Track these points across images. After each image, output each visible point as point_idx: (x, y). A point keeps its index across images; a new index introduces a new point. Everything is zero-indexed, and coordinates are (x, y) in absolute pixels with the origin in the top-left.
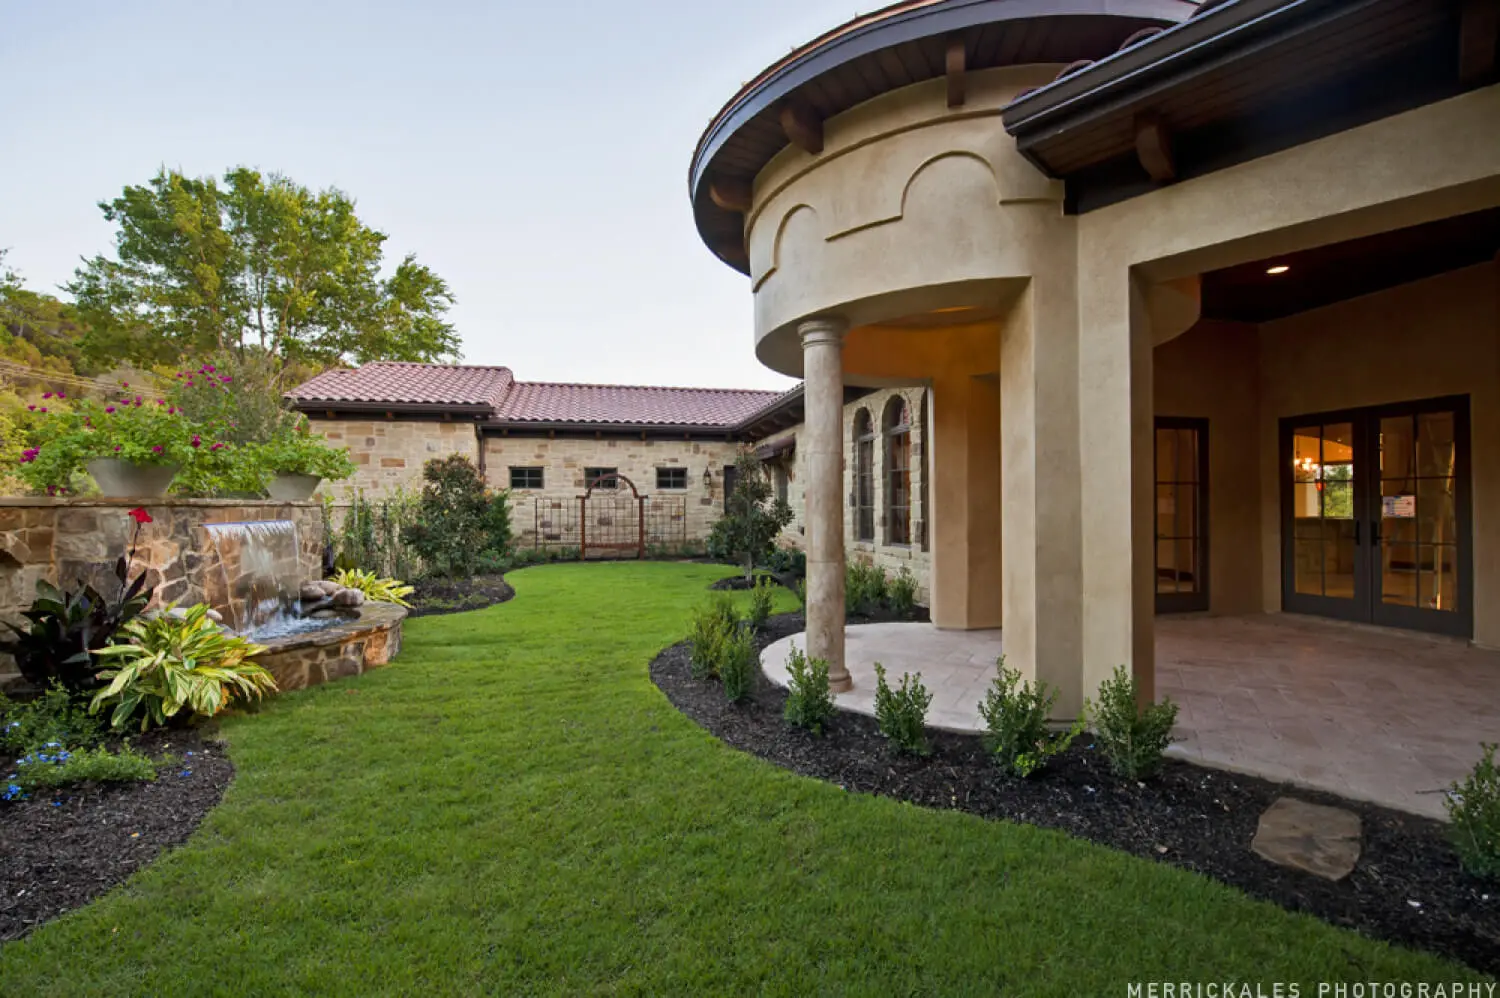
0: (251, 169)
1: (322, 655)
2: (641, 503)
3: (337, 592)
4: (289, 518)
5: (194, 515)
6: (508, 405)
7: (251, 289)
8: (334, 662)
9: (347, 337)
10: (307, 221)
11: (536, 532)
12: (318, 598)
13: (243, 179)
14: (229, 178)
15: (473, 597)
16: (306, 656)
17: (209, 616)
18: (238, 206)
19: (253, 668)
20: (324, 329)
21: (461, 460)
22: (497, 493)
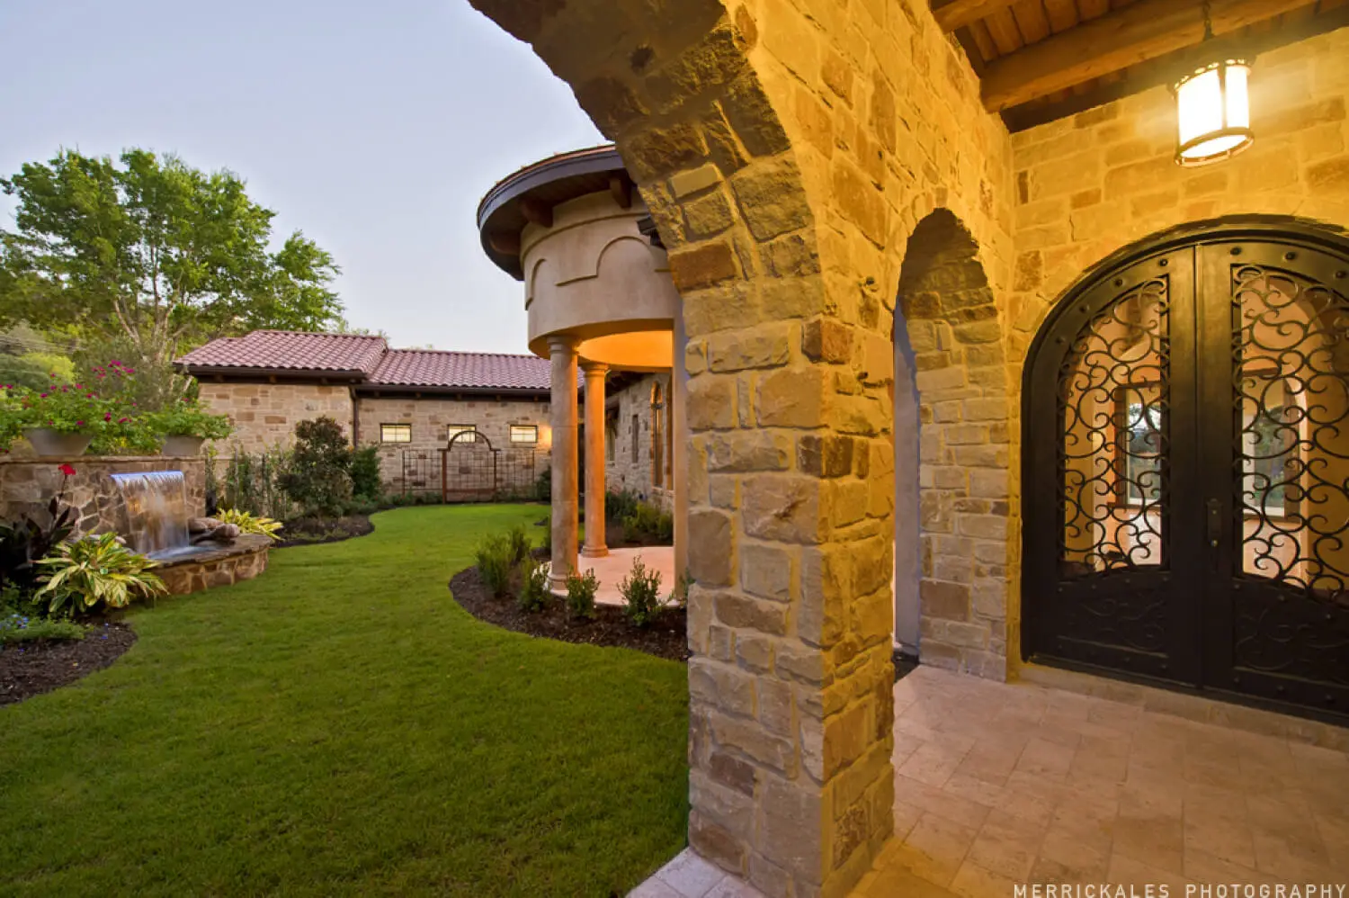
0: (145, 151)
1: (202, 570)
2: (495, 454)
3: (217, 527)
4: (178, 469)
5: (104, 468)
6: (381, 370)
7: (146, 257)
8: (211, 575)
9: (237, 303)
10: (199, 200)
11: (404, 480)
12: (202, 531)
13: (138, 160)
14: (124, 158)
15: (338, 532)
16: (190, 570)
17: (116, 541)
18: (134, 185)
19: (151, 577)
20: (216, 295)
21: (327, 421)
22: (368, 446)
